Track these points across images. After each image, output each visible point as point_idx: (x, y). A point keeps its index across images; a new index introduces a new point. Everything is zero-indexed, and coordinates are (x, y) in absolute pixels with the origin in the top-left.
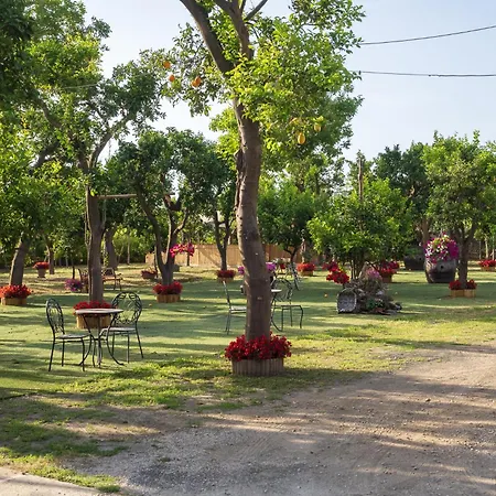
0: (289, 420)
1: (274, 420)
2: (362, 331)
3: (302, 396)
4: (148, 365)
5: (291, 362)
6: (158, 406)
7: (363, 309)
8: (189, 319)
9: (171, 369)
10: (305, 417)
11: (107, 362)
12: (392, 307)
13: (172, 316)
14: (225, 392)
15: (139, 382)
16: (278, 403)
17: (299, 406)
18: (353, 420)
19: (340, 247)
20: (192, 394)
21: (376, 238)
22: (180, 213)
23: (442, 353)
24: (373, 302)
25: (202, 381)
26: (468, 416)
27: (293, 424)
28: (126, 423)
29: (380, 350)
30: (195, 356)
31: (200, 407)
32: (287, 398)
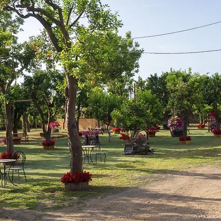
0: (82, 215)
1: (75, 215)
2: (132, 164)
3: (93, 201)
4: (28, 185)
5: (94, 182)
6: (25, 208)
7: (136, 152)
8: (55, 159)
9: (38, 187)
10: (90, 213)
11: (9, 184)
12: (150, 151)
13: (48, 157)
14: (58, 199)
15: (21, 195)
16: (81, 205)
17: (90, 206)
18: (111, 214)
19: (125, 124)
20: (42, 201)
21: (142, 120)
22: (53, 109)
23: (164, 176)
24: (141, 149)
25: (50, 194)
26: (164, 211)
27: (83, 217)
28: (7, 218)
29: (136, 175)
30: (51, 180)
31: (45, 208)
32: (86, 202)
